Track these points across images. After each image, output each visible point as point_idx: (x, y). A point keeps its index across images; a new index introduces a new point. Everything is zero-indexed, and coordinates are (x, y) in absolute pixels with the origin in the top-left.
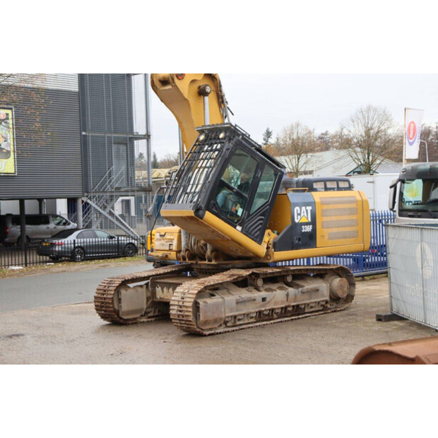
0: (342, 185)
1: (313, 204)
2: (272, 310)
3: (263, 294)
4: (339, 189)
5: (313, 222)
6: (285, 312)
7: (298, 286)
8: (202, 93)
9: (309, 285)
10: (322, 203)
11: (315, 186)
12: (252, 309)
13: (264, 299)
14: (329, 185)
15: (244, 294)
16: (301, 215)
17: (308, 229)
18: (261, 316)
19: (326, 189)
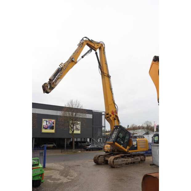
0: (142, 137)
1: (137, 141)
2: (129, 163)
3: (127, 159)
4: (142, 138)
5: (137, 145)
6: (131, 163)
7: (134, 158)
8: (115, 119)
9: (136, 158)
10: (139, 141)
11: (137, 137)
12: (125, 162)
13: (127, 160)
14: (140, 137)
15: (123, 159)
16: (134, 143)
17: (136, 146)
18: (126, 164)
19: (139, 138)
